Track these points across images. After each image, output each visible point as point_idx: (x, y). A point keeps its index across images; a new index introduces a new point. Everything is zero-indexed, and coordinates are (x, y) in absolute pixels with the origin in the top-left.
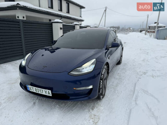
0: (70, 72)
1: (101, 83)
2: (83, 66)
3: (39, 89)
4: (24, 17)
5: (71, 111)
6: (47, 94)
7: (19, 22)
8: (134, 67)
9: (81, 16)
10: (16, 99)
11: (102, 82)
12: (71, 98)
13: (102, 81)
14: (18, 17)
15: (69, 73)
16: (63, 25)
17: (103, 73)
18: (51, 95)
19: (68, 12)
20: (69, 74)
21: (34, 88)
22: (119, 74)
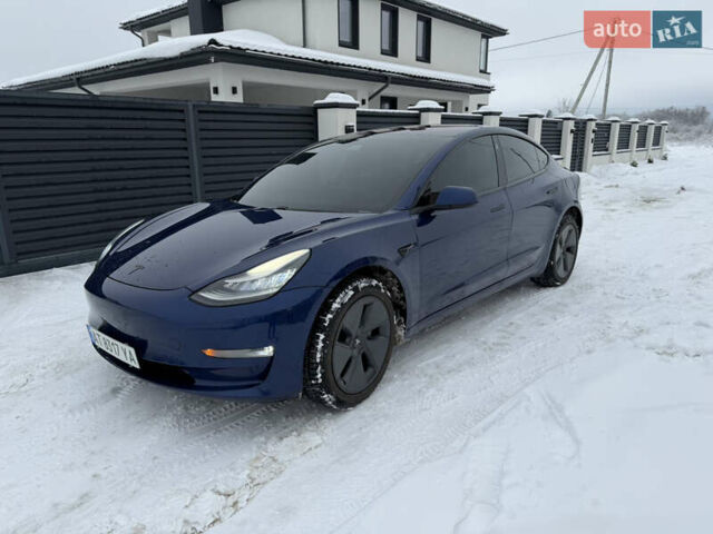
0: (197, 291)
1: (320, 345)
2: (249, 272)
3: (111, 340)
4: (234, 90)
5: (211, 434)
6: (128, 362)
7: (182, 111)
8: (619, 301)
9: (484, 72)
10: (77, 370)
11: (324, 341)
12: (198, 382)
13: (322, 337)
14: (216, 90)
15: (194, 293)
16: (359, 115)
17: (336, 306)
18: (138, 366)
19: (425, 57)
20: (193, 297)
21: (103, 335)
22: (512, 329)
